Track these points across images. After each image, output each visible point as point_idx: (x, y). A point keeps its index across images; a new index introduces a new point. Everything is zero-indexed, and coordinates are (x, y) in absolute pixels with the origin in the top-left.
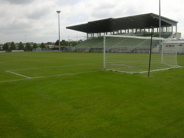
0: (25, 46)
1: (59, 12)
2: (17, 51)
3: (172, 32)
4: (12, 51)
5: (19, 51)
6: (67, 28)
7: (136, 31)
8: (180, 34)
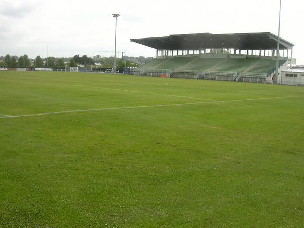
0: (44, 62)
1: (116, 16)
2: (43, 69)
3: (287, 57)
4: (36, 69)
5: (46, 70)
6: (132, 40)
7: (235, 52)
8: (295, 60)
